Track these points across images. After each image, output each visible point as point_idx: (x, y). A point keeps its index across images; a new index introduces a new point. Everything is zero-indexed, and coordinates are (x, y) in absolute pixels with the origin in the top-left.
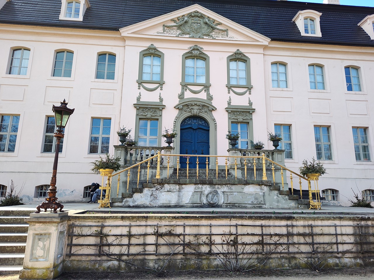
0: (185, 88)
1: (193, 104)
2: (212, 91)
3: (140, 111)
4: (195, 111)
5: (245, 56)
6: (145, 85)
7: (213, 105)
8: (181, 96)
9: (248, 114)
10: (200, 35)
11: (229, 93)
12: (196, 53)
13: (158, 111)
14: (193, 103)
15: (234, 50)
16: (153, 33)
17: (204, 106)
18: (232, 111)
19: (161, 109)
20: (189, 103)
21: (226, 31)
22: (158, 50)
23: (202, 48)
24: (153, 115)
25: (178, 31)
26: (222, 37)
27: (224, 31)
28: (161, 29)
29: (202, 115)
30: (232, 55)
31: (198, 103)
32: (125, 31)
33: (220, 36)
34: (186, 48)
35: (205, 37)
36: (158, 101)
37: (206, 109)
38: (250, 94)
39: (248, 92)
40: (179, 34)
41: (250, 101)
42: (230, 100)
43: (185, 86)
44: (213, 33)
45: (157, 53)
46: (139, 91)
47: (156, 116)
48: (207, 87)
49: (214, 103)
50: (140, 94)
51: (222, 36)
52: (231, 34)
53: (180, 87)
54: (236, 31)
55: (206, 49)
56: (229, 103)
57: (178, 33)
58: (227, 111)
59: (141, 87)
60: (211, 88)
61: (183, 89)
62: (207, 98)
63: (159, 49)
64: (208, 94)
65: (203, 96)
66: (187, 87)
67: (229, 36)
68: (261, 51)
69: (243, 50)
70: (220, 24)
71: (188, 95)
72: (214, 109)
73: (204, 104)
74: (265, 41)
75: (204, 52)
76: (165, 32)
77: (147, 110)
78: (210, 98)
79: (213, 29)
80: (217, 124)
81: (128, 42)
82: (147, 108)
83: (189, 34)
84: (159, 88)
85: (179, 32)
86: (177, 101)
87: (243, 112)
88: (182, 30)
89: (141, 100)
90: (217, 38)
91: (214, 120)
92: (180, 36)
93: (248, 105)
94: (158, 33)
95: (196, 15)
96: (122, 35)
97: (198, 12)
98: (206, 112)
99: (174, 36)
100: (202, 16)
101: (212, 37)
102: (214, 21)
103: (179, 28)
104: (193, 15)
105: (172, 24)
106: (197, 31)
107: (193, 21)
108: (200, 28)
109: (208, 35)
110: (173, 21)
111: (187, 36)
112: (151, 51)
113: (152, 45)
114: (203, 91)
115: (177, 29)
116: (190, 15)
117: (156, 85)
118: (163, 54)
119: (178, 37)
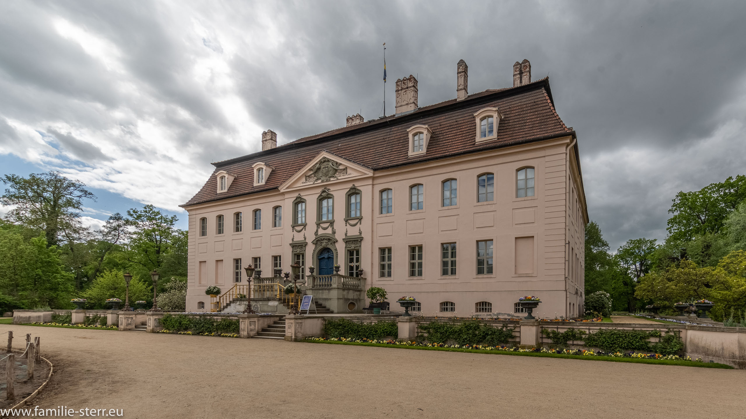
2: (335, 225)
3: (294, 248)
4: (325, 244)
5: (358, 190)
6: (296, 228)
8: (316, 233)
9: (358, 242)
10: (327, 178)
11: (346, 226)
12: (325, 194)
13: (303, 248)
14: (322, 238)
15: (350, 186)
16: (300, 185)
17: (329, 239)
18: (348, 241)
19: (305, 245)
20: (320, 238)
21: (346, 169)
23: (329, 189)
26: (343, 175)
27: (344, 170)
28: (304, 180)
29: (329, 246)
30: (349, 191)
31: (325, 238)
34: (319, 192)
35: (332, 179)
36: (304, 239)
37: (331, 242)
38: (360, 224)
39: (359, 223)
40: (315, 181)
41: (360, 230)
42: (347, 232)
43: (318, 225)
44: (337, 173)
45: (302, 200)
46: (293, 233)
47: (302, 251)
48: (332, 223)
49: (336, 236)
50: (293, 235)
52: (349, 171)
55: (332, 190)
56: (346, 235)
58: (345, 241)
59: (294, 230)
60: (335, 224)
61: (317, 227)
62: (332, 232)
63: (303, 197)
64: (333, 229)
65: (329, 231)
66: (320, 225)
67: (347, 173)
68: (370, 182)
69: (356, 185)
70: (341, 165)
71: (321, 232)
72: (336, 241)
73: (328, 238)
74: (371, 173)
75: (330, 192)
76: (307, 182)
78: (334, 232)
79: (336, 170)
80: (338, 253)
81: (286, 196)
82: (297, 246)
83: (320, 179)
84: (304, 229)
85: (315, 178)
86: (314, 237)
87: (354, 241)
88: (317, 177)
89: (294, 240)
90: (339, 178)
91: (336, 250)
92: (316, 183)
93: (359, 234)
94: (303, 183)
95: (325, 160)
96: (282, 191)
97: (325, 158)
98: (331, 244)
99: (312, 183)
100: (328, 160)
101: (336, 177)
102: (337, 163)
103: (314, 174)
104: (323, 161)
105: (310, 173)
106: (326, 175)
107: (323, 167)
108: (328, 171)
109: (333, 177)
110: (311, 170)
111: (320, 181)
112: (298, 200)
113: (299, 194)
114: (330, 227)
115: (313, 176)
116: (321, 162)
117: (302, 227)
118: (306, 200)
119: (314, 184)
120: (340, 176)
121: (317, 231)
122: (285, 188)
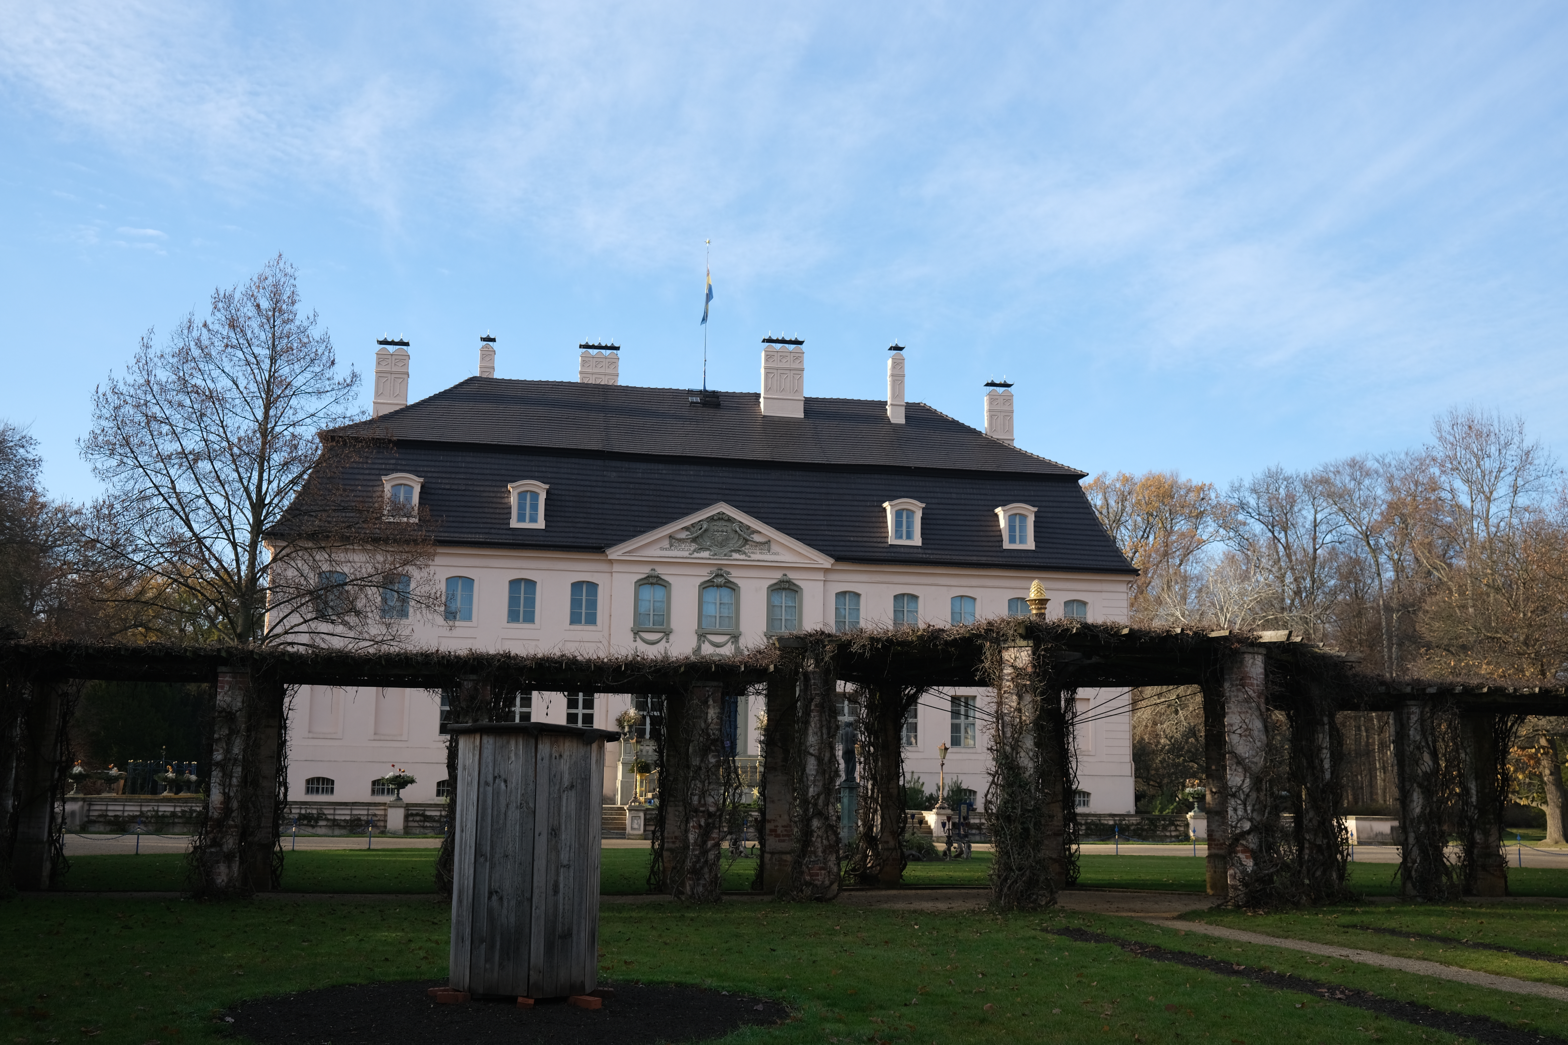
0: (703, 639)
2: (743, 643)
5: (795, 585)
6: (643, 634)
8: (697, 652)
10: (726, 550)
12: (720, 580)
15: (778, 575)
16: (654, 552)
21: (768, 542)
22: (661, 579)
23: (728, 573)
25: (691, 545)
26: (762, 554)
27: (761, 544)
28: (666, 543)
30: (775, 585)
32: (614, 553)
33: (758, 551)
34: (704, 574)
35: (736, 556)
40: (694, 551)
43: (702, 635)
44: (747, 546)
45: (660, 582)
46: (635, 644)
48: (735, 637)
50: (636, 649)
52: (774, 548)
53: (695, 638)
54: (781, 544)
55: (735, 575)
57: (692, 549)
59: (638, 639)
60: (740, 638)
61: (699, 640)
62: (735, 654)
63: (663, 577)
64: (736, 646)
65: (729, 650)
66: (705, 636)
67: (772, 551)
68: (821, 576)
69: (792, 575)
70: (757, 533)
71: (708, 650)
74: (826, 562)
75: (732, 580)
76: (671, 548)
79: (746, 541)
81: (616, 568)
83: (709, 550)
84: (664, 640)
85: (694, 546)
88: (697, 544)
90: (754, 557)
92: (696, 555)
94: (662, 549)
95: (721, 517)
96: (609, 558)
97: (723, 514)
99: (686, 554)
100: (730, 520)
101: (745, 553)
102: (749, 528)
103: (694, 540)
104: (715, 518)
105: (683, 535)
106: (722, 545)
107: (716, 528)
108: (727, 539)
109: (738, 551)
110: (686, 529)
111: (706, 554)
112: (651, 580)
113: (653, 570)
114: (730, 643)
115: (691, 542)
116: (711, 519)
117: (660, 635)
118: (670, 584)
119: (693, 556)
120: (753, 554)
121: (699, 646)
122: (620, 553)
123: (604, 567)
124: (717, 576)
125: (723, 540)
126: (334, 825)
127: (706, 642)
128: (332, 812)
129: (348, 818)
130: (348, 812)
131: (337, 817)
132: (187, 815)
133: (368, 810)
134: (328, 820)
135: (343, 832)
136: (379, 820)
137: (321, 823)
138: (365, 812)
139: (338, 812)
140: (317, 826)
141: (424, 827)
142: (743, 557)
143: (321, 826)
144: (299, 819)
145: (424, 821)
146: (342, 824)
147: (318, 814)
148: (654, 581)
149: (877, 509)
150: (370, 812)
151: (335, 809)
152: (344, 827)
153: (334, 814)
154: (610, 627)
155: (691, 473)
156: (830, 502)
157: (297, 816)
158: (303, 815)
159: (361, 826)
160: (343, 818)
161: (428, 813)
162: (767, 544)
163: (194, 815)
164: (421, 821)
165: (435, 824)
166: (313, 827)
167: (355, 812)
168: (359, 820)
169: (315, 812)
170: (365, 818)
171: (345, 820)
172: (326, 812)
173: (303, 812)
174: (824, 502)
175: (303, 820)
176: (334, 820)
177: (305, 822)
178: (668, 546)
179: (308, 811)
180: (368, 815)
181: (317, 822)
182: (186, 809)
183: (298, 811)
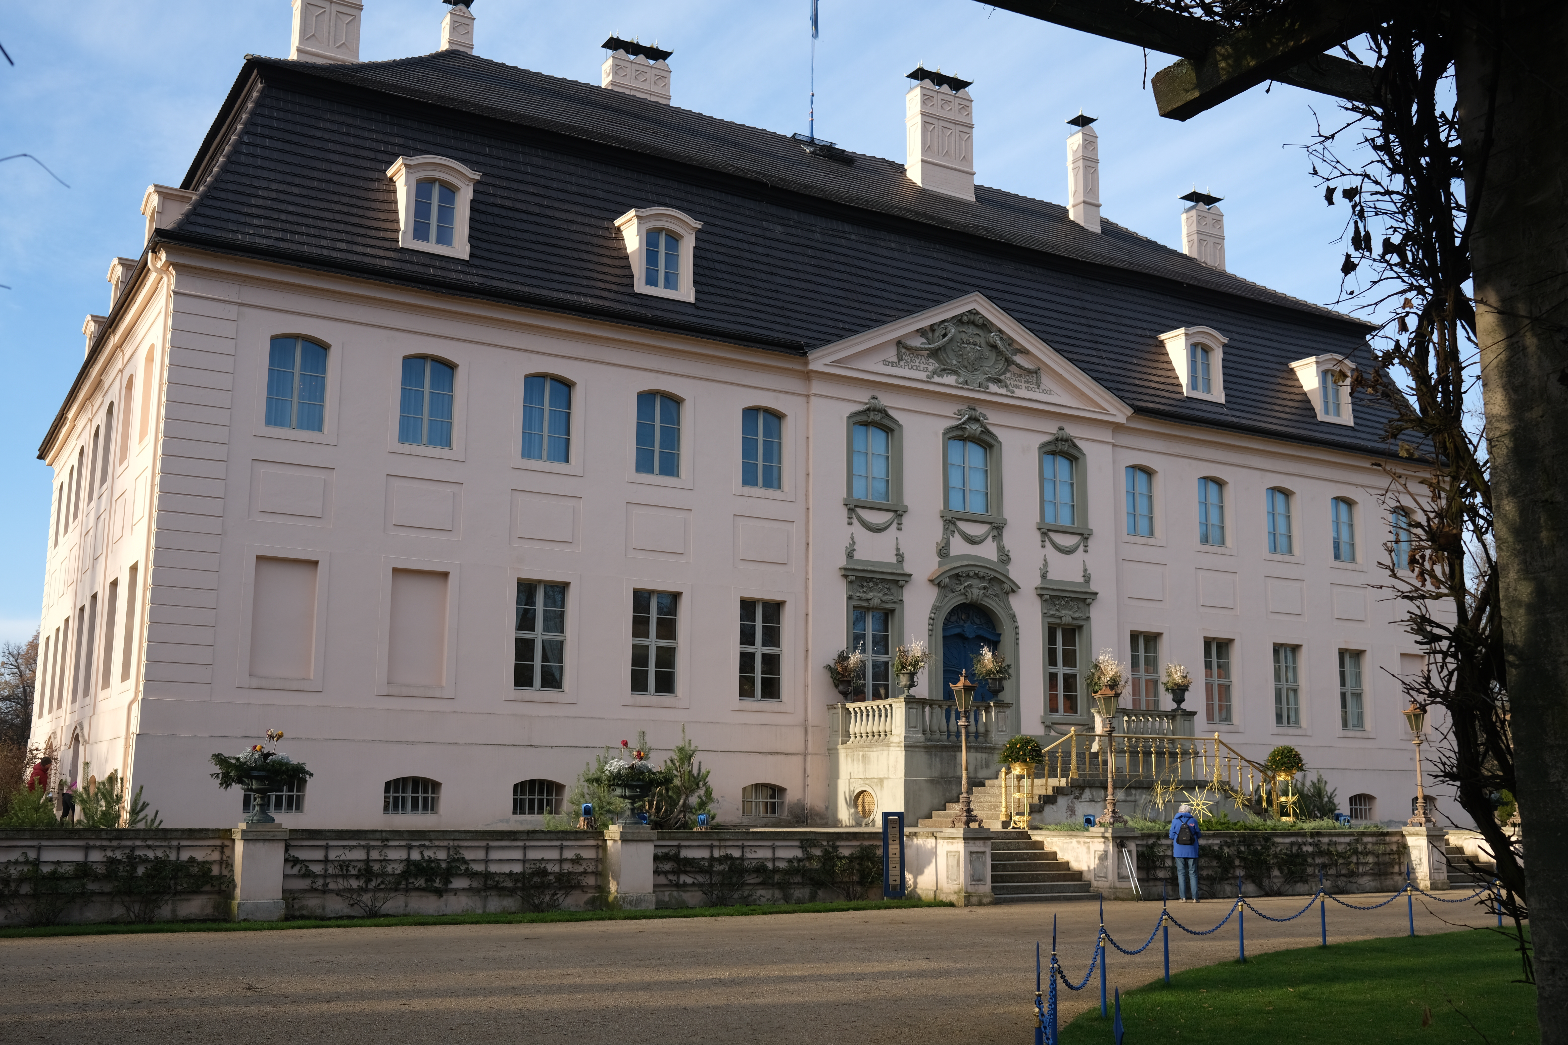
0: (952, 528)
1: (971, 574)
2: (1008, 540)
3: (855, 586)
4: (976, 593)
5: (1075, 446)
6: (861, 512)
7: (1011, 576)
8: (943, 551)
9: (1081, 605)
10: (981, 378)
11: (1043, 547)
12: (974, 428)
13: (894, 590)
15: (1053, 427)
16: (876, 367)
17: (993, 580)
18: (1050, 596)
19: (901, 583)
20: (964, 569)
21: (1036, 372)
22: (887, 415)
23: (985, 416)
24: (885, 598)
25: (931, 361)
26: (1029, 392)
27: (1029, 372)
28: (891, 354)
29: (988, 603)
30: (1049, 443)
31: (982, 572)
32: (820, 360)
33: (1024, 385)
34: (951, 414)
35: (993, 388)
36: (894, 560)
37: (996, 589)
38: (1086, 552)
39: (1082, 548)
40: (934, 372)
41: (1085, 570)
42: (1046, 565)
43: (950, 522)
44: (1008, 375)
45: (886, 422)
46: (851, 529)
47: (890, 601)
48: (998, 529)
49: (1015, 572)
50: (852, 539)
51: (1026, 385)
52: (1047, 381)
53: (939, 525)
54: (1060, 376)
55: (995, 421)
56: (1044, 575)
57: (931, 368)
58: (1041, 596)
59: (855, 521)
60: (1006, 534)
61: (946, 529)
62: (998, 558)
63: (892, 413)
64: (1001, 549)
65: (988, 551)
66: (954, 524)
67: (1042, 387)
68: (1107, 435)
69: (1071, 430)
70: (1024, 352)
71: (958, 547)
72: (1014, 589)
73: (994, 574)
74: (1119, 413)
75: (990, 428)
76: (902, 363)
77: (871, 584)
78: (1005, 558)
79: (1009, 363)
80: (1021, 630)
81: (817, 387)
82: (871, 579)
83: (954, 372)
84: (894, 526)
85: (933, 365)
86: (933, 564)
87: (1073, 599)
88: (939, 361)
89: (857, 556)
90: (1019, 393)
91: (1013, 617)
92: (936, 379)
93: (1082, 580)
94: (886, 363)
95: (971, 320)
96: (812, 366)
97: (978, 313)
98: (996, 595)
99: (922, 376)
100: (985, 326)
101: (1006, 386)
102: (1011, 341)
103: (934, 354)
104: (965, 319)
105: (918, 342)
106: (973, 367)
107: (964, 336)
108: (981, 358)
109: (997, 381)
110: (921, 332)
111: (951, 379)
112: (873, 416)
113: (874, 398)
114: (990, 539)
115: (929, 356)
116: (959, 320)
117: (888, 516)
118: (900, 426)
119: (933, 380)
120: (1016, 386)
121: (947, 544)
122: (828, 360)
123: (794, 384)
124: (970, 419)
125: (976, 359)
126: (486, 888)
127: (956, 534)
128: (480, 855)
129: (517, 868)
130: (518, 855)
131: (493, 868)
132: (122, 871)
133: (562, 848)
134: (472, 875)
135: (510, 903)
136: (585, 873)
137: (459, 883)
138: (554, 855)
139: (494, 855)
140: (447, 891)
141: (678, 886)
142: (1003, 391)
143: (456, 891)
144: (405, 875)
145: (676, 872)
146: (509, 884)
147: (451, 861)
148: (878, 417)
149: (1150, 341)
150: (569, 854)
151: (487, 849)
152: (511, 892)
153: (486, 861)
154: (807, 496)
155: (893, 245)
156: (1092, 323)
157: (399, 868)
158: (416, 864)
159: (548, 886)
160: (506, 869)
161: (685, 853)
162: (1033, 374)
163: (141, 871)
164: (673, 872)
165: (700, 879)
166: (439, 893)
167: (532, 855)
168: (544, 873)
169: (442, 855)
170: (557, 869)
171: (511, 874)
172: (468, 855)
173: (415, 856)
174: (1083, 321)
175: (416, 877)
176: (487, 875)
177: (421, 882)
178: (895, 359)
179: (428, 854)
180: (561, 861)
181: (447, 882)
182: (118, 855)
183: (402, 855)
